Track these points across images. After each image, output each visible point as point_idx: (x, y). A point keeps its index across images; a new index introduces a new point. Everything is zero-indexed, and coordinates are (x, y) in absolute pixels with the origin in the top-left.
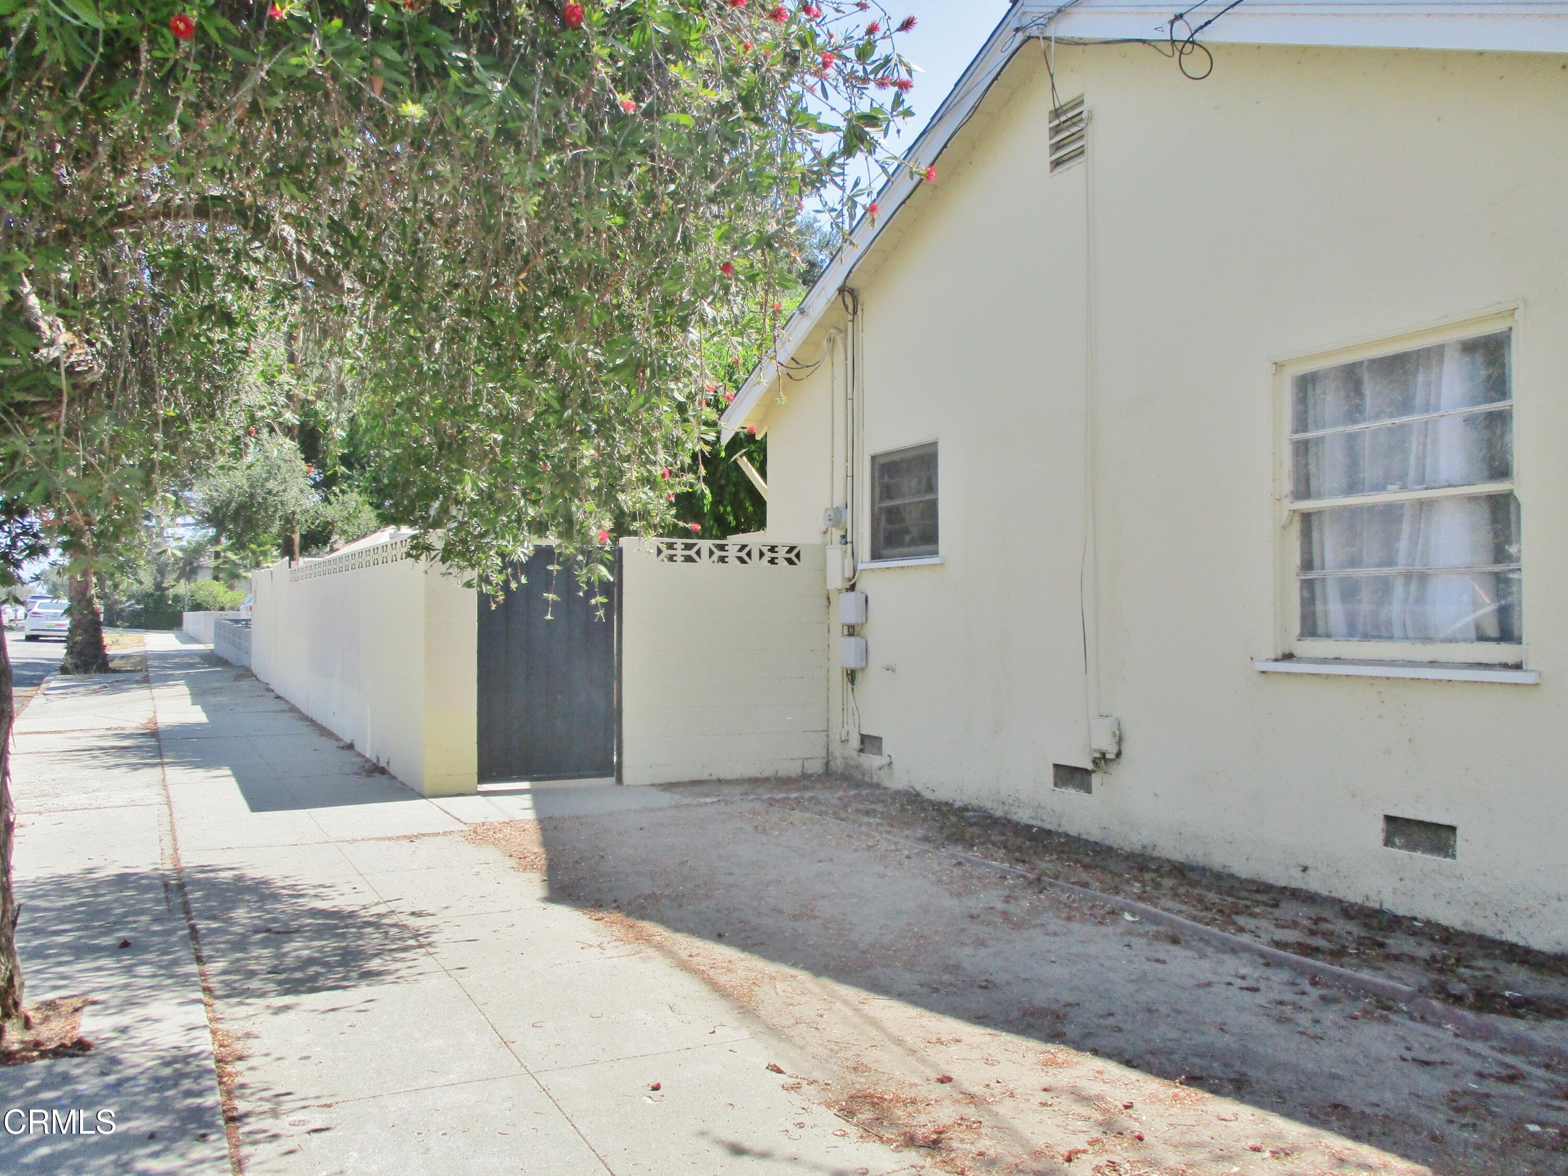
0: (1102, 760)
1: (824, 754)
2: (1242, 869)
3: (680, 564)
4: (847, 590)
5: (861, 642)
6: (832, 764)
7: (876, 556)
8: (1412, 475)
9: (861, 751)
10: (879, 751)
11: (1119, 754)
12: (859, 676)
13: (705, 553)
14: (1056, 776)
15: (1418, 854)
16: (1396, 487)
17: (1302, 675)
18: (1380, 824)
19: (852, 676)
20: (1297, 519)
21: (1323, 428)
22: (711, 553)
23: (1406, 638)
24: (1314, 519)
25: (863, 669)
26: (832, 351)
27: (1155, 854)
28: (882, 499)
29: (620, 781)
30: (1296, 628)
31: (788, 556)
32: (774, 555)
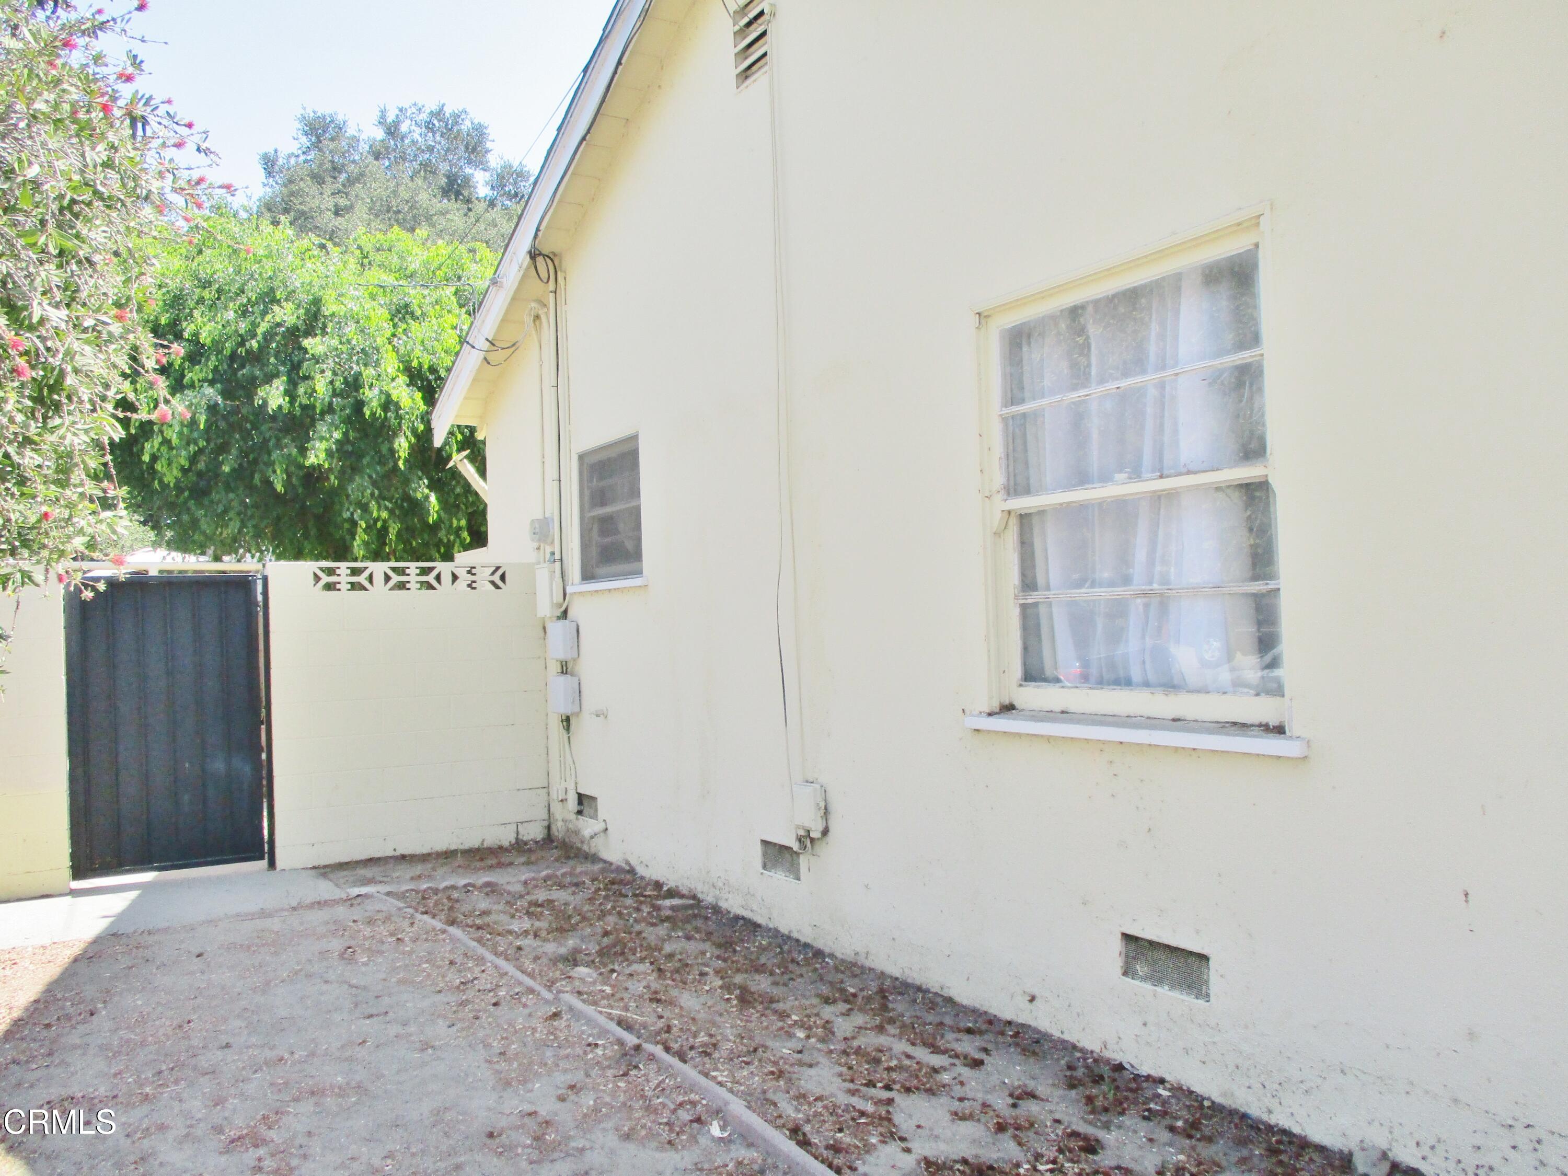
0: (807, 840)
1: (546, 817)
2: (964, 994)
3: (344, 594)
4: (559, 618)
5: (576, 680)
6: (554, 828)
7: (588, 575)
8: (1147, 459)
9: (580, 813)
10: (595, 817)
11: (825, 832)
12: (573, 721)
13: (379, 578)
14: (765, 854)
15: (1164, 991)
16: (1122, 476)
17: (1019, 735)
18: (1117, 945)
19: (567, 721)
20: (1013, 523)
21: (1043, 397)
22: (387, 578)
23: (1146, 684)
24: (1035, 520)
25: (577, 714)
26: (538, 330)
27: (868, 963)
28: (594, 505)
29: (272, 864)
30: (1017, 671)
31: (492, 578)
32: (473, 578)
